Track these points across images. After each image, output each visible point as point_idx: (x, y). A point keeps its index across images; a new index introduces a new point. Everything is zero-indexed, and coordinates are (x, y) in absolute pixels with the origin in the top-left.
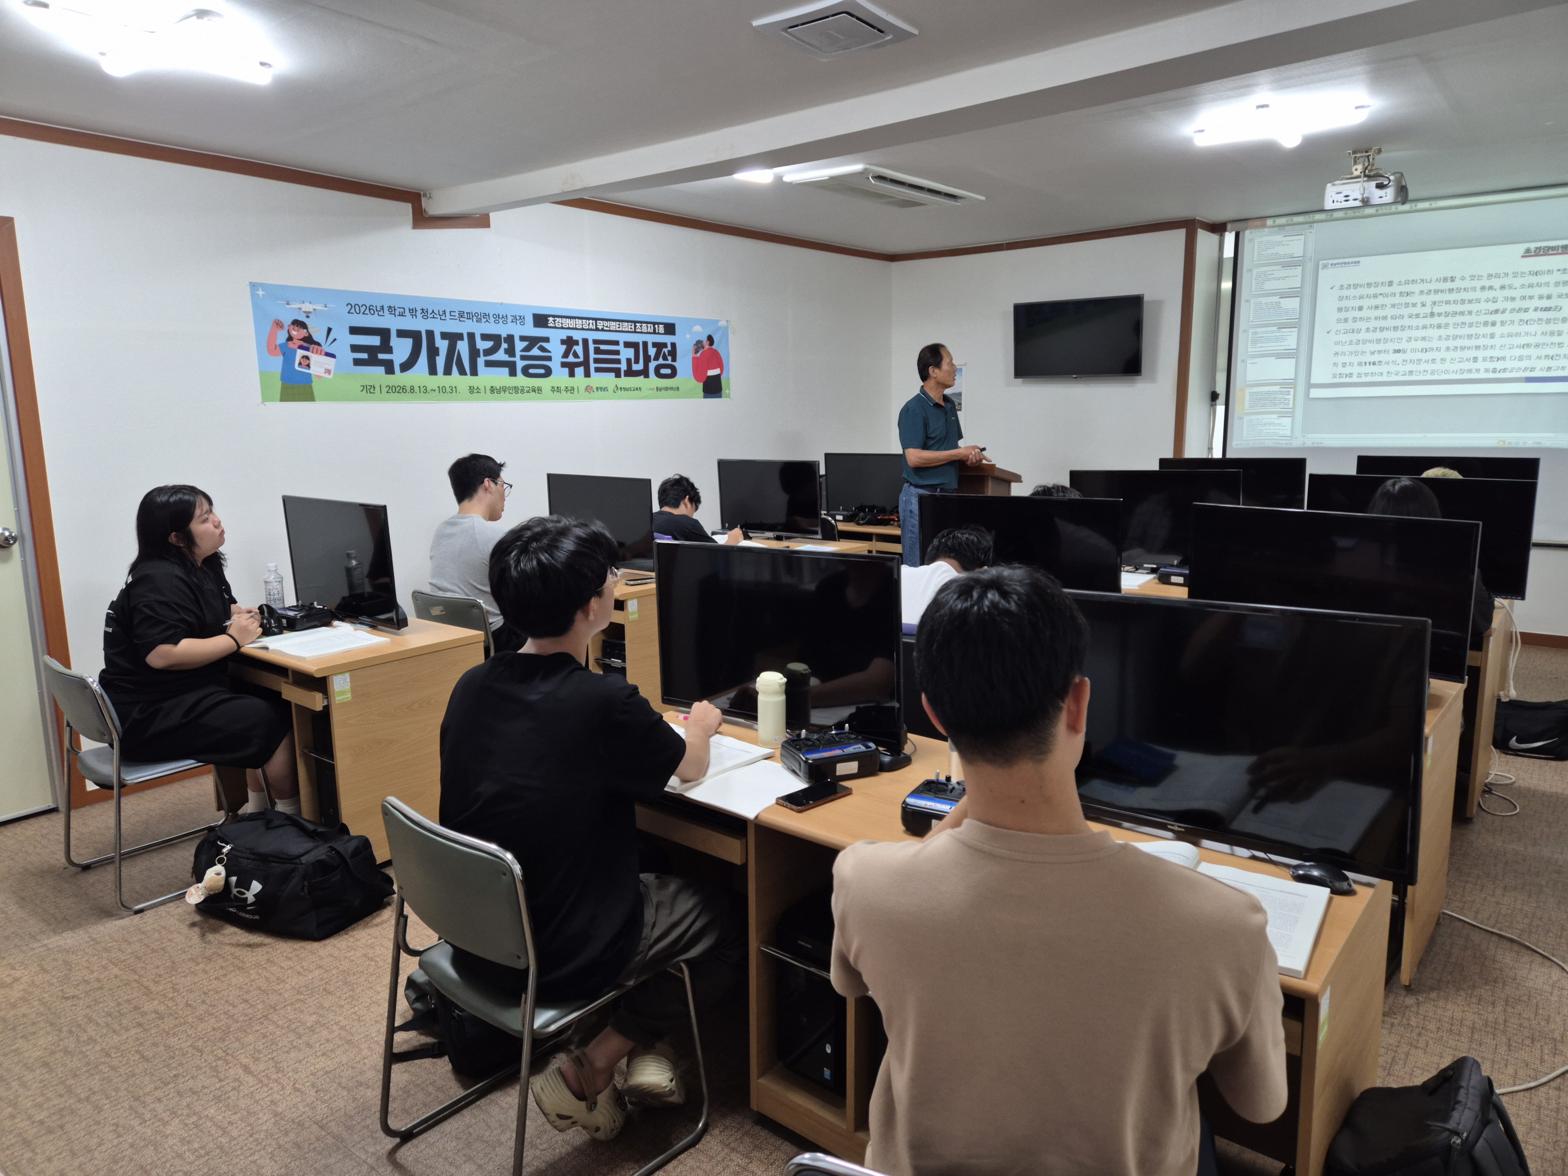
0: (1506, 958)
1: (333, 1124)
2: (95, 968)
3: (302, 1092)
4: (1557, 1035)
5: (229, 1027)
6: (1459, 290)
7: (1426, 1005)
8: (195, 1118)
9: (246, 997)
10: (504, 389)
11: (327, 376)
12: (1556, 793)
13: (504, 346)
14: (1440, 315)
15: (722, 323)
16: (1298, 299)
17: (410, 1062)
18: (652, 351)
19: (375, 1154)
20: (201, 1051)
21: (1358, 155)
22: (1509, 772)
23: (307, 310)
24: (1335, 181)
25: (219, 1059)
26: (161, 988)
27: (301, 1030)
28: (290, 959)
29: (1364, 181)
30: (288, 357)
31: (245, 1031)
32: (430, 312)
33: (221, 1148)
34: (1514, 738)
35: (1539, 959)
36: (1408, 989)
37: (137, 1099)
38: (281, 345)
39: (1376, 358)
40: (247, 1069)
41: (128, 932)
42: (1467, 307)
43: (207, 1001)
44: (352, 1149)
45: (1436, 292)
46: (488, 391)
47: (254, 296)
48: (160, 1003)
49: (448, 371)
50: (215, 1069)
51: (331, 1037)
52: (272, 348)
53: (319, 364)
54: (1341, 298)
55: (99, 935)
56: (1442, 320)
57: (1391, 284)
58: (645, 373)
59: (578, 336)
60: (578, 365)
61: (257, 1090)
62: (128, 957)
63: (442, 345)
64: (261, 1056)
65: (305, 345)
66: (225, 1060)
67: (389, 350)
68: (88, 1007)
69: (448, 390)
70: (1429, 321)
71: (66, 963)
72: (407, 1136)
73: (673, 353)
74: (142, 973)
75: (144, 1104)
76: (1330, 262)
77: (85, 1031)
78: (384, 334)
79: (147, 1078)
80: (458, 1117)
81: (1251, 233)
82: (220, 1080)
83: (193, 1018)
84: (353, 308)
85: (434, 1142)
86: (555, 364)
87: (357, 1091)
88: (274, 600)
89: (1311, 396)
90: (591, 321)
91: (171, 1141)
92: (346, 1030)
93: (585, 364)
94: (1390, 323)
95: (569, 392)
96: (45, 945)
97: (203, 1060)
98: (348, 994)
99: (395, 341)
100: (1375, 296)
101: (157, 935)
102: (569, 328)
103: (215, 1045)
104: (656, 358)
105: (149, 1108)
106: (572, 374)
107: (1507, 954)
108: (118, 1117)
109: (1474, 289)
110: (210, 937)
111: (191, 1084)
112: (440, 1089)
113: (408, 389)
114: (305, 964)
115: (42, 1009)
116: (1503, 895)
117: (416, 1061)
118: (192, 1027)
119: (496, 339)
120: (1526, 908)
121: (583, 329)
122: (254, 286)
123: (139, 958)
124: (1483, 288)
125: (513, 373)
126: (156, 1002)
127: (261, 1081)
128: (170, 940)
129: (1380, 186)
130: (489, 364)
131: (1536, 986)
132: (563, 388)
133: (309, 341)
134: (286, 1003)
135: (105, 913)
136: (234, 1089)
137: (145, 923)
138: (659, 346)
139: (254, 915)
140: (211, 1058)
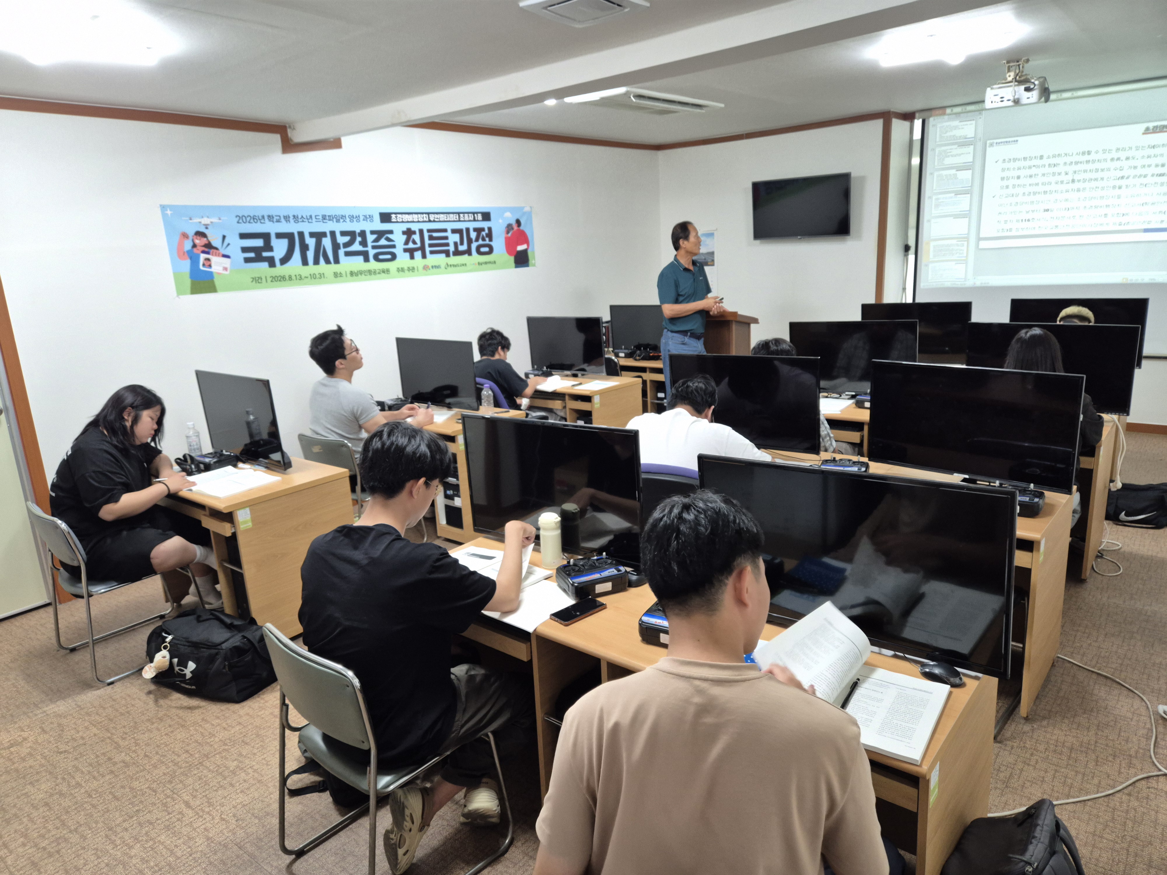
0: (1101, 691)
1: (248, 845)
2: (80, 729)
3: (226, 821)
4: (1132, 753)
5: (175, 772)
6: (1094, 161)
7: (1039, 731)
8: (151, 843)
9: (187, 748)
10: (361, 272)
11: (225, 272)
12: (1152, 556)
13: (359, 239)
14: (1079, 181)
15: (527, 209)
16: (971, 171)
17: (303, 796)
18: (473, 235)
19: (277, 867)
20: (155, 791)
21: (1011, 64)
22: (1118, 540)
23: (206, 223)
24: (993, 85)
25: (168, 797)
26: (127, 743)
27: (226, 773)
28: (218, 718)
29: (1015, 85)
30: (194, 260)
31: (186, 775)
32: (300, 217)
33: (169, 865)
34: (1124, 513)
35: (1125, 692)
36: (1027, 719)
37: (110, 829)
38: (188, 252)
39: (1029, 216)
40: (187, 805)
41: (103, 700)
42: (1099, 175)
43: (160, 753)
44: (261, 864)
45: (1077, 163)
46: (348, 275)
47: (164, 216)
48: (126, 754)
49: (316, 262)
50: (165, 805)
51: (246, 778)
52: (181, 254)
53: (218, 264)
54: (1003, 170)
55: (82, 703)
56: (1081, 185)
57: (1041, 157)
58: (469, 252)
59: (415, 227)
60: (416, 250)
61: (195, 820)
62: (103, 719)
63: (311, 242)
64: (198, 794)
65: (206, 250)
66: (172, 798)
67: (270, 249)
68: (76, 759)
69: (318, 276)
70: (1071, 186)
71: (59, 725)
72: (300, 854)
73: (490, 235)
74: (114, 731)
75: (116, 834)
76: (995, 141)
77: (74, 778)
78: (266, 237)
79: (118, 813)
80: (337, 836)
81: (934, 120)
82: (169, 814)
83: (149, 766)
84: (241, 219)
85: (319, 857)
86: (399, 251)
87: (265, 819)
88: (194, 449)
89: (980, 247)
90: (425, 215)
91: (134, 861)
92: (258, 773)
93: (422, 248)
94: (1041, 188)
95: (411, 271)
96: (45, 712)
97: (156, 798)
98: (260, 744)
99: (275, 242)
100: (1030, 167)
101: (123, 702)
102: (408, 222)
103: (165, 786)
104: (477, 240)
105: (119, 836)
106: (412, 257)
107: (1102, 688)
108: (97, 843)
109: (1105, 160)
110: (162, 702)
111: (148, 817)
112: (323, 816)
113: (287, 278)
114: (229, 722)
115: (43, 761)
116: (1104, 641)
117: (307, 795)
118: (149, 772)
119: (352, 234)
120: (1119, 651)
121: (419, 222)
122: (163, 208)
123: (111, 720)
124: (1112, 159)
125: (367, 260)
126: (123, 754)
127: (198, 814)
128: (133, 705)
129: (1027, 89)
130: (347, 254)
131: (1121, 714)
132: (406, 268)
133: (209, 247)
134: (216, 753)
135: (87, 685)
136: (178, 820)
137: (115, 692)
138: (479, 231)
139: (191, 685)
140: (162, 796)
